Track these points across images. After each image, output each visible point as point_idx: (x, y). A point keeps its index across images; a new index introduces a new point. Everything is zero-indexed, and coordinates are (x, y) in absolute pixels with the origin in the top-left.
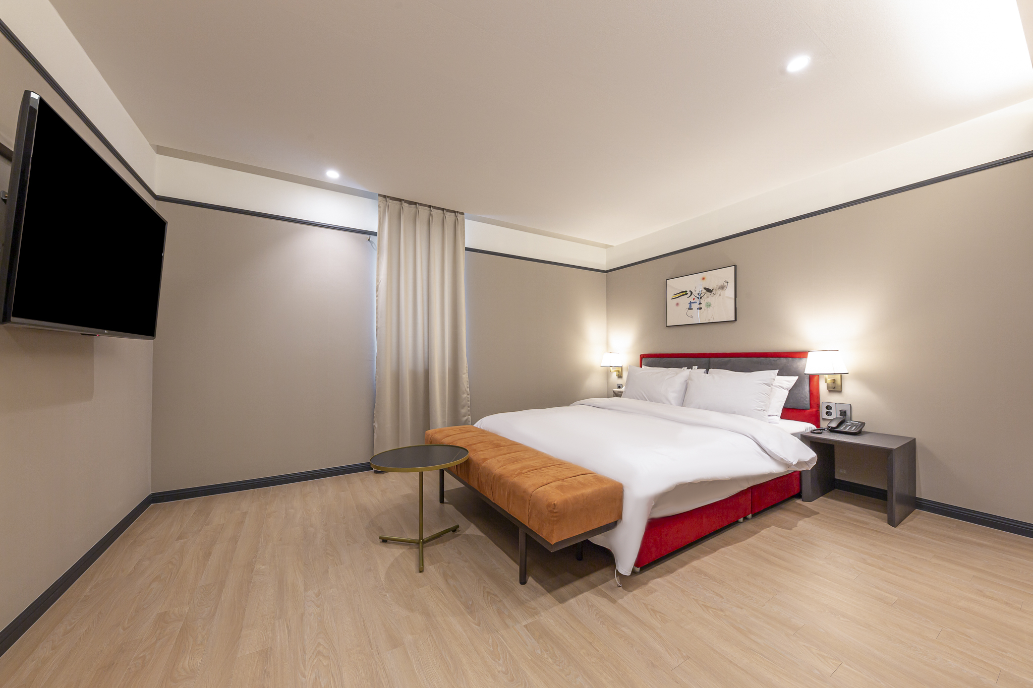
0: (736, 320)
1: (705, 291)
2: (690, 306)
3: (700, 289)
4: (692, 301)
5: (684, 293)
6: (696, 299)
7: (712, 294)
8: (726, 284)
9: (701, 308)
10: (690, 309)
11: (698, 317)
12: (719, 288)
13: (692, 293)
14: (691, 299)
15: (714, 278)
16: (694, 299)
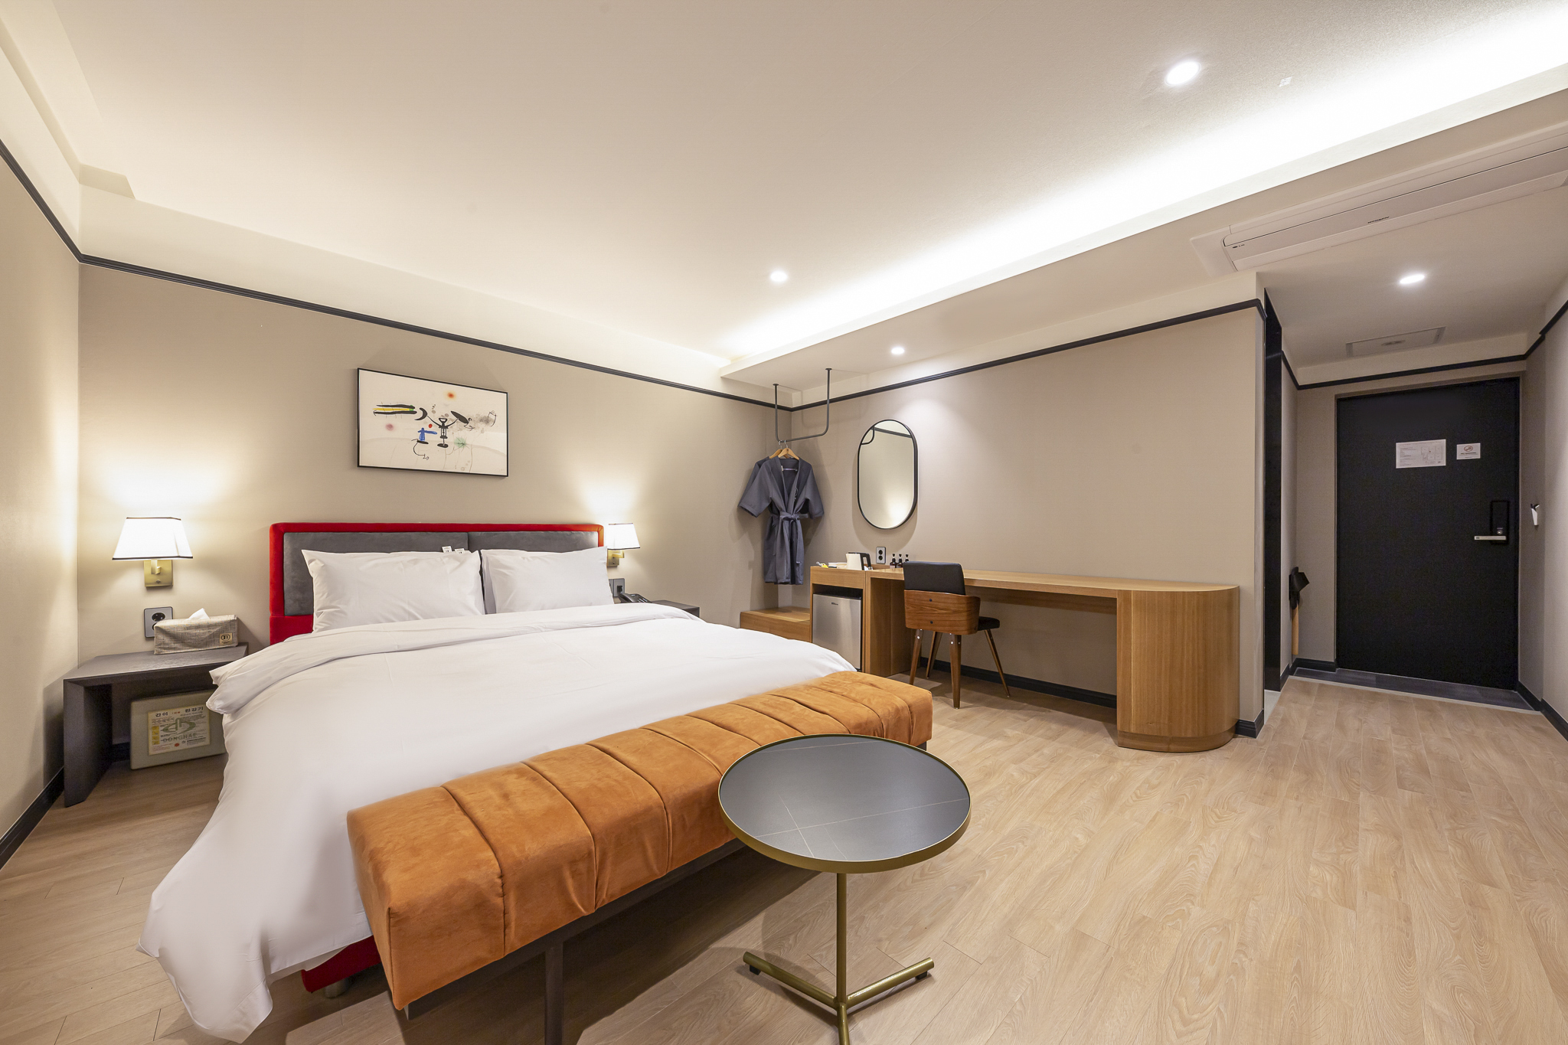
0: (507, 476)
1: (454, 418)
2: (422, 436)
3: (441, 412)
4: (427, 428)
5: (408, 410)
6: (435, 428)
7: (468, 426)
8: (492, 417)
9: (446, 446)
10: (422, 441)
11: (437, 460)
12: (481, 420)
13: (425, 414)
14: (424, 424)
15: (470, 401)
16: (430, 426)
